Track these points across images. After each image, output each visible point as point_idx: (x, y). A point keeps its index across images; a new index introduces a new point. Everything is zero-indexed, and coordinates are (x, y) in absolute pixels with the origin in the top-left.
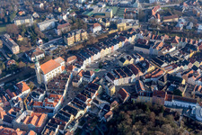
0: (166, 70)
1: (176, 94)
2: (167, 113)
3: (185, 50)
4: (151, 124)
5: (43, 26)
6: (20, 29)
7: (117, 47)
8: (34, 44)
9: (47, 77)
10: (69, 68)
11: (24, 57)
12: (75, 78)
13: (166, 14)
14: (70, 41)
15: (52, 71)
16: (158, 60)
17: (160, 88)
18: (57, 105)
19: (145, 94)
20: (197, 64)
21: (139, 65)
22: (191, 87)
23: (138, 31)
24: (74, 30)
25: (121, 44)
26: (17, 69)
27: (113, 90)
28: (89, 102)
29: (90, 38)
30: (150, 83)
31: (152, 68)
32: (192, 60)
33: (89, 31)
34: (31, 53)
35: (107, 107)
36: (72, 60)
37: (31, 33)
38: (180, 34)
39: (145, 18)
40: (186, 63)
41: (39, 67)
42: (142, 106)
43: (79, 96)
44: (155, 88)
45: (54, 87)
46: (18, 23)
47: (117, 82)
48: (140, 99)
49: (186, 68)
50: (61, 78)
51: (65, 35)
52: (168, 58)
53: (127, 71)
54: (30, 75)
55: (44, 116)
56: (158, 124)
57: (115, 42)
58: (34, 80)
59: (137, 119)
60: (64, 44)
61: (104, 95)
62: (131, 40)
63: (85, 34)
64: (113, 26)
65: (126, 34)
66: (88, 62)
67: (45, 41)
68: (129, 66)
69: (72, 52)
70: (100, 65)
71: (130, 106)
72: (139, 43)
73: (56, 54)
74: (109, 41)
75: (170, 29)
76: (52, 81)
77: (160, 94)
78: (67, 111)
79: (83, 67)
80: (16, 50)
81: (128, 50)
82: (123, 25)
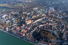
0: (50, 24)
1: (51, 29)
2: (49, 32)
3: (54, 21)
5: (28, 14)
6: (24, 14)
7: (41, 19)
8: (26, 17)
10: (32, 22)
12: (33, 24)
14: (33, 17)
18: (29, 29)
19: (45, 28)
20: (56, 23)
21: (45, 23)
22: (54, 28)
23: (46, 16)
24: (34, 15)
26: (22, 22)
27: (40, 27)
28: (35, 29)
29: (37, 17)
30: (47, 26)
31: (47, 24)
34: (25, 19)
35: (38, 30)
37: (26, 15)
40: (54, 23)
42: (45, 31)
43: (33, 28)
44: (47, 27)
45: (29, 26)
46: (24, 13)
48: (44, 29)
50: (30, 24)
51: (32, 16)
52: (50, 22)
53: (43, 24)
55: (27, 31)
56: (47, 34)
58: (25, 24)
59: (43, 33)
60: (32, 18)
61: (38, 28)
62: (44, 18)
63: (36, 16)
64: (41, 15)
67: (28, 17)
69: (33, 19)
72: (46, 19)
73: (30, 19)
75: (52, 17)
76: (29, 24)
77: (48, 29)
78: (31, 30)
80: (23, 18)
81: (43, 20)
82: (43, 15)
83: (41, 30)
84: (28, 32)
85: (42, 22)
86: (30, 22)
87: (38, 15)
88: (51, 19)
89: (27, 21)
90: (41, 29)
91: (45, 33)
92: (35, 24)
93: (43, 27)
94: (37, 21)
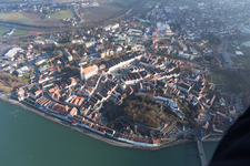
0: (157, 77)
1: (160, 92)
2: (154, 103)
3: (169, 66)
4: (143, 109)
5: (88, 45)
6: (74, 45)
7: (130, 61)
8: (82, 56)
9: (87, 77)
10: (100, 71)
11: (75, 63)
12: (103, 78)
13: (161, 43)
14: (103, 55)
15: (90, 72)
16: (153, 71)
17: (152, 88)
18: (91, 94)
19: (142, 91)
20: (175, 75)
21: (141, 73)
22: (170, 89)
23: (144, 52)
24: (105, 49)
25: (133, 60)
26: (69, 69)
27: (124, 87)
28: (109, 93)
29: (115, 54)
30: (146, 85)
31: (148, 76)
32: (172, 73)
33: (115, 50)
34: (79, 61)
35: (120, 97)
36: (102, 67)
37: (81, 48)
38: (168, 56)
39: (148, 44)
40: (169, 74)
41: (82, 70)
42: (140, 98)
43: (104, 89)
44: (148, 88)
45: (91, 82)
46: (74, 42)
47: (127, 82)
48: (139, 94)
49: (168, 77)
50: (95, 78)
51: (100, 51)
52: (159, 70)
53: (134, 76)
54: (77, 74)
55: (83, 99)
56: (148, 109)
57: (129, 58)
58: (79, 77)
59: (136, 106)
60: (99, 57)
61: (119, 90)
62: (139, 58)
63: (112, 52)
64: (129, 48)
65: (136, 54)
66: (112, 69)
67: (88, 54)
68: (136, 73)
69: (103, 62)
70: (119, 71)
71: (133, 97)
72: (143, 60)
73: (94, 63)
74: (125, 57)
75: (162, 53)
76: (90, 79)
77: (151, 92)
78: (96, 97)
79: (109, 72)
80: (71, 58)
81: (136, 63)
82: (135, 48)
84: (86, 105)
85: (132, 70)
86: (94, 73)
87: (120, 49)
88: (160, 62)
89: (85, 66)
90: (128, 94)
91: (140, 107)
92: (110, 76)
93: (136, 87)
94: (117, 66)
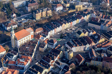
5: (17, 4)
7: (75, 22)
9: (20, 43)
10: (36, 36)
11: (1, 27)
12: (42, 45)
14: (38, 17)
15: (24, 38)
18: (27, 64)
19: (97, 59)
21: (92, 37)
23: (92, 12)
24: (41, 8)
25: (78, 21)
27: (72, 55)
28: (52, 63)
29: (54, 15)
30: (100, 52)
31: (102, 40)
33: (53, 10)
34: (7, 24)
35: (66, 68)
36: (39, 31)
41: (13, 35)
43: (45, 58)
44: (104, 55)
45: (25, 51)
47: (75, 49)
48: (93, 63)
50: (31, 44)
51: (34, 11)
53: (83, 41)
57: (74, 19)
58: (9, 44)
60: (33, 18)
61: (64, 59)
62: (86, 18)
63: (50, 12)
64: (72, 7)
66: (52, 33)
67: (18, 15)
68: (84, 37)
69: (39, 25)
70: (61, 36)
74: (69, 18)
76: (24, 45)
77: (108, 60)
79: (48, 37)
81: (84, 25)
82: (80, 7)
83: (77, 69)
85: (79, 33)
86: (29, 38)
87: (60, 8)
89: (16, 30)
90: (77, 64)
92: (51, 42)
93: (87, 55)
94: (58, 29)
